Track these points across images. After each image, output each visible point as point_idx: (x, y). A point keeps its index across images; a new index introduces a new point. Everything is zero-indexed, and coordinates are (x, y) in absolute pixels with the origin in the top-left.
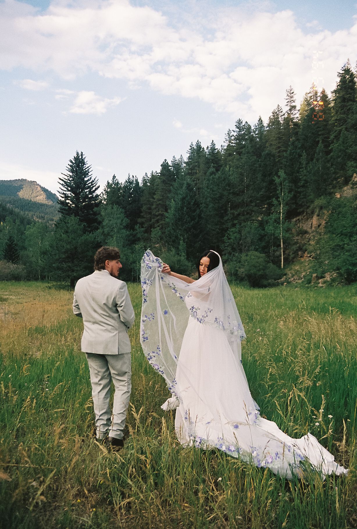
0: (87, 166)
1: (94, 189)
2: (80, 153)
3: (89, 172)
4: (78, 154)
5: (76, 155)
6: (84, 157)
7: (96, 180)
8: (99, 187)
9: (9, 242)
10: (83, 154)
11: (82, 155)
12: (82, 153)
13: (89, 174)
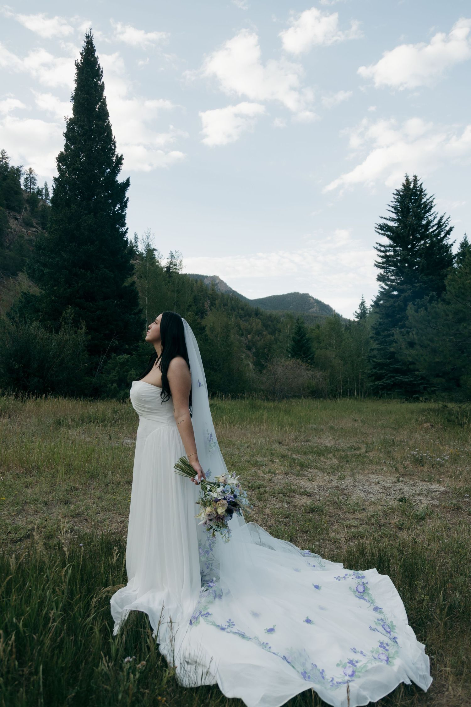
0: (428, 197)
1: (442, 235)
2: (411, 178)
3: (432, 207)
4: (407, 180)
5: (405, 182)
6: (419, 183)
7: (444, 219)
8: (451, 229)
9: (297, 337)
10: (418, 178)
11: (415, 180)
12: (415, 177)
13: (433, 210)
